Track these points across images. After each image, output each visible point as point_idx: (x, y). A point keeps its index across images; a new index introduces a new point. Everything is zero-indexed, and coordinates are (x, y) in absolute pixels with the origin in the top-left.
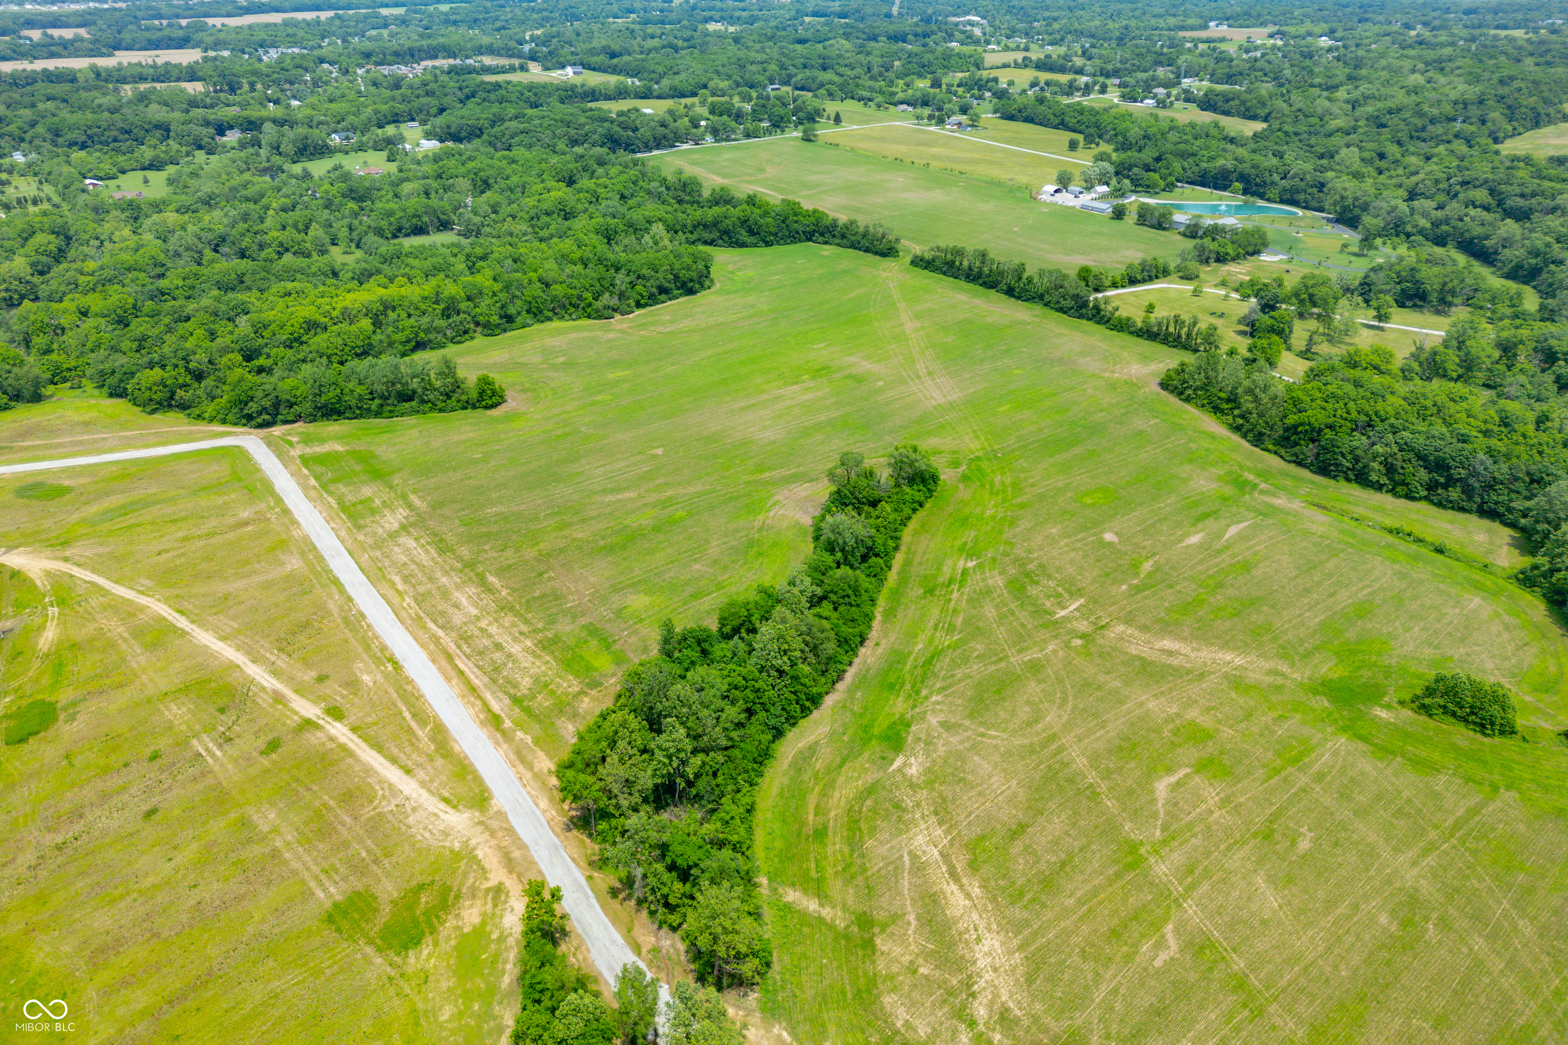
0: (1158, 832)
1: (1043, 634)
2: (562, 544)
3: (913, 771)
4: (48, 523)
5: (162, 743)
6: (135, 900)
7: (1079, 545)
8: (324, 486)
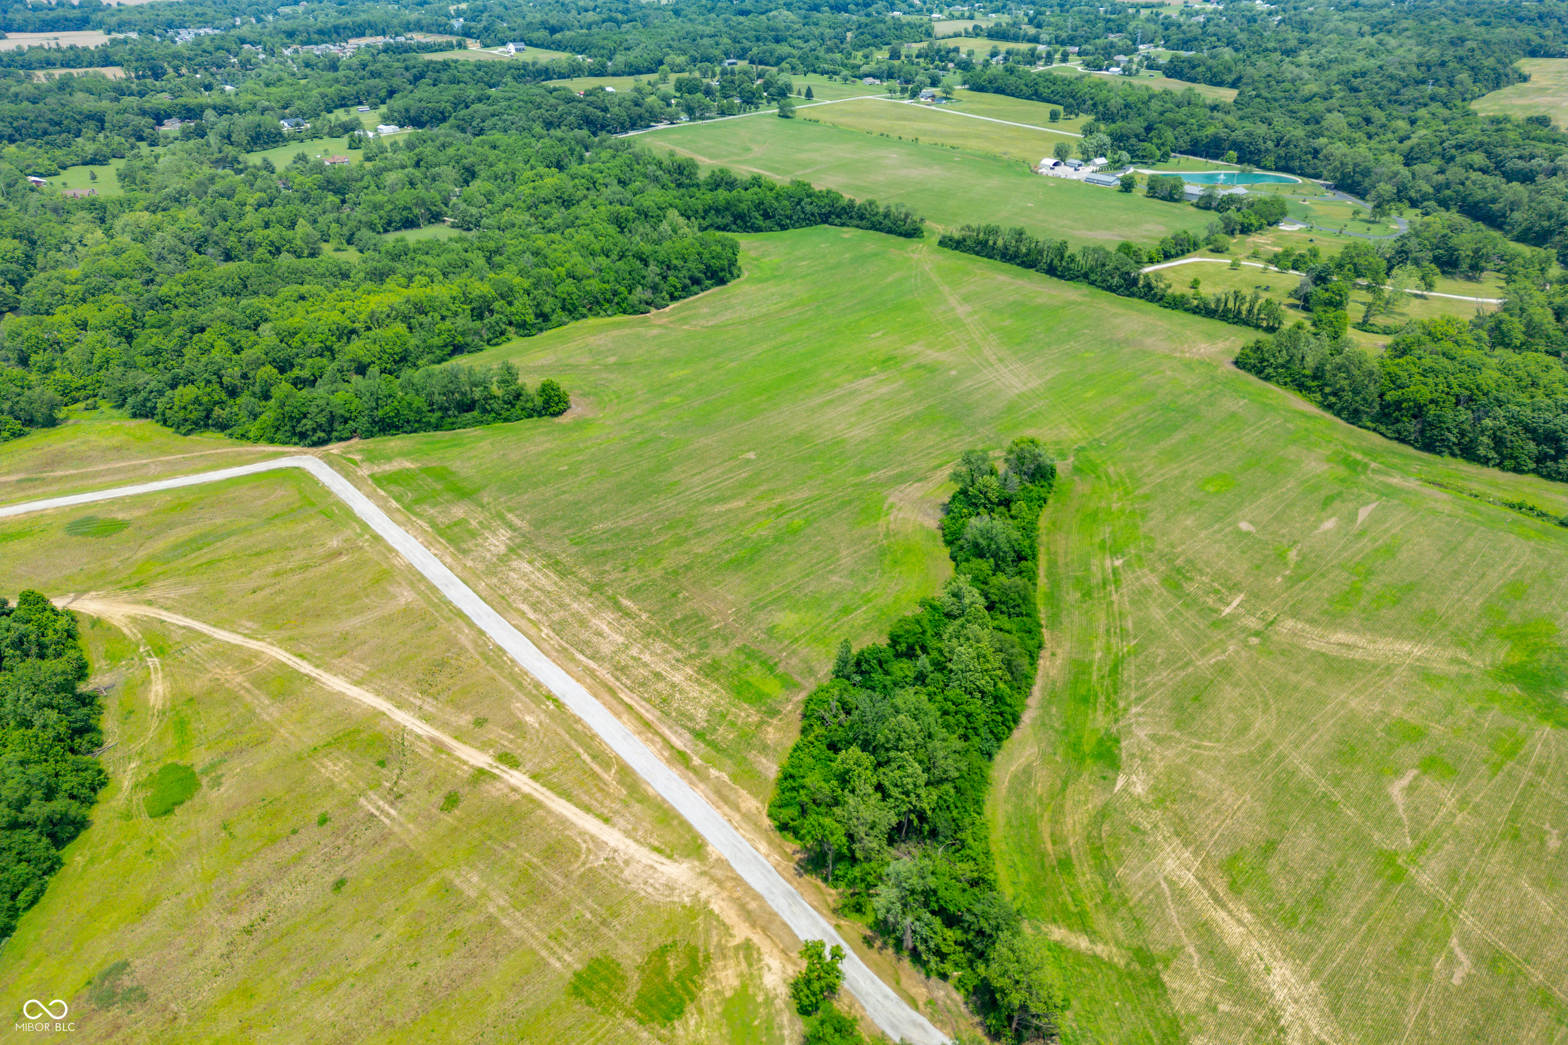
0: (1408, 841)
1: (1218, 635)
2: (685, 560)
3: (1139, 789)
4: (113, 563)
5: (328, 805)
6: (353, 986)
7: (1219, 536)
8: (408, 508)
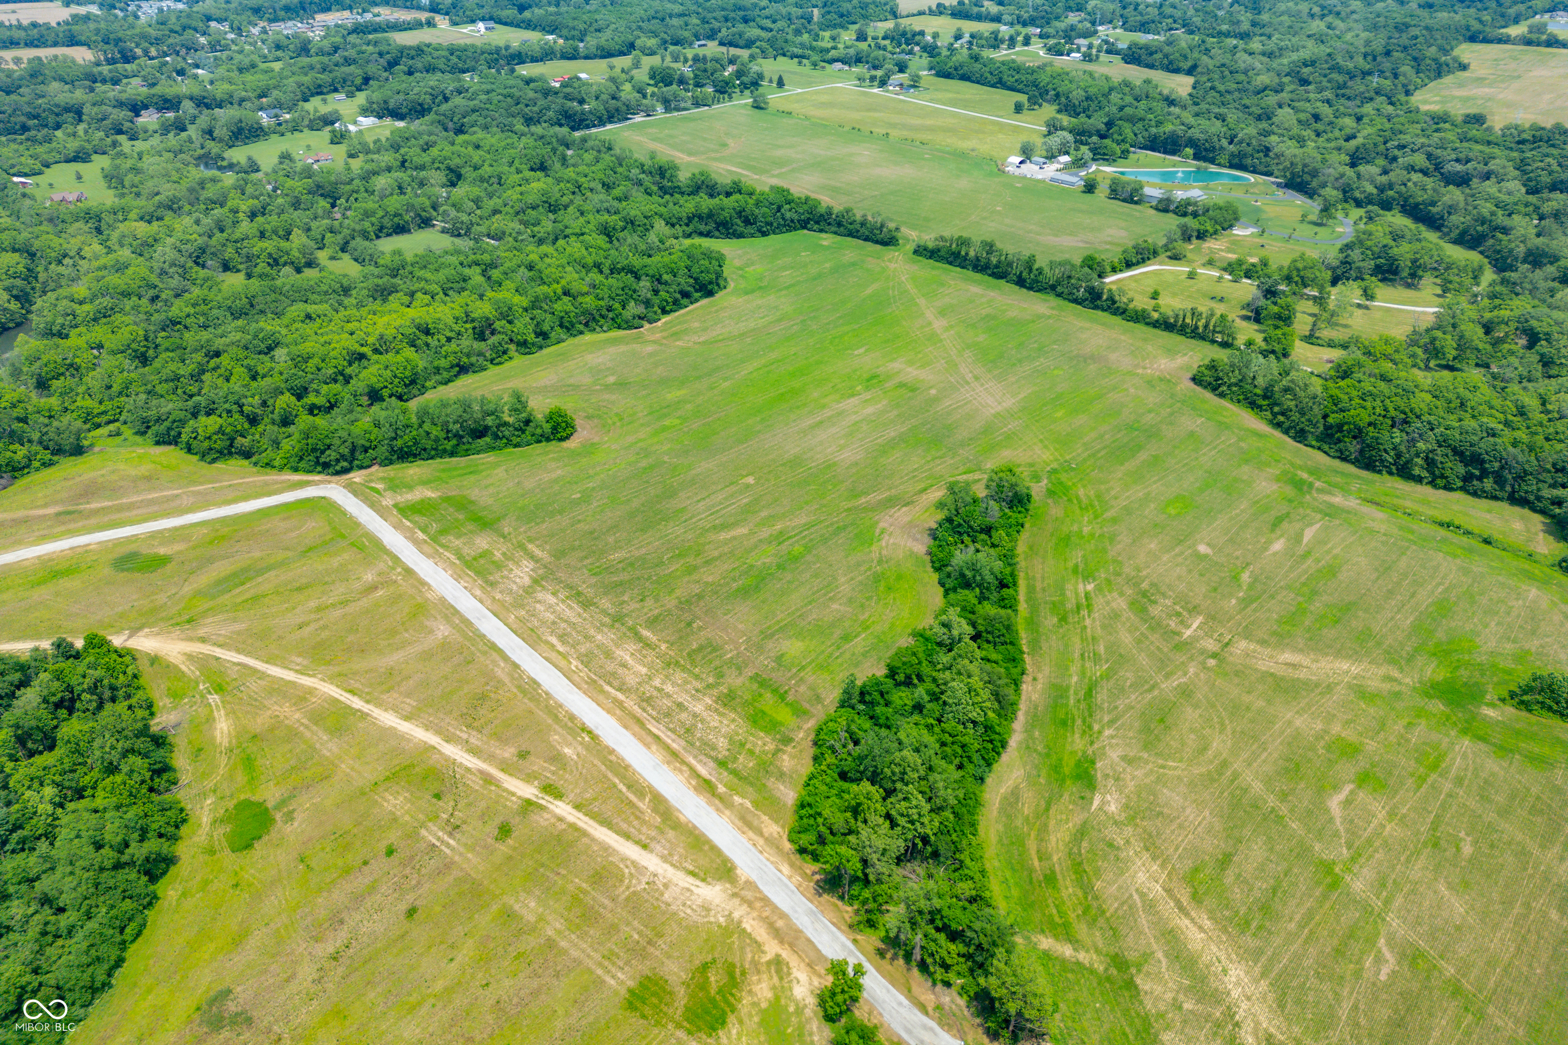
0: (1345, 851)
1: (1181, 658)
2: (697, 589)
3: (1113, 808)
4: (161, 598)
5: (393, 837)
6: (434, 1006)
7: (1180, 560)
8: (434, 539)
